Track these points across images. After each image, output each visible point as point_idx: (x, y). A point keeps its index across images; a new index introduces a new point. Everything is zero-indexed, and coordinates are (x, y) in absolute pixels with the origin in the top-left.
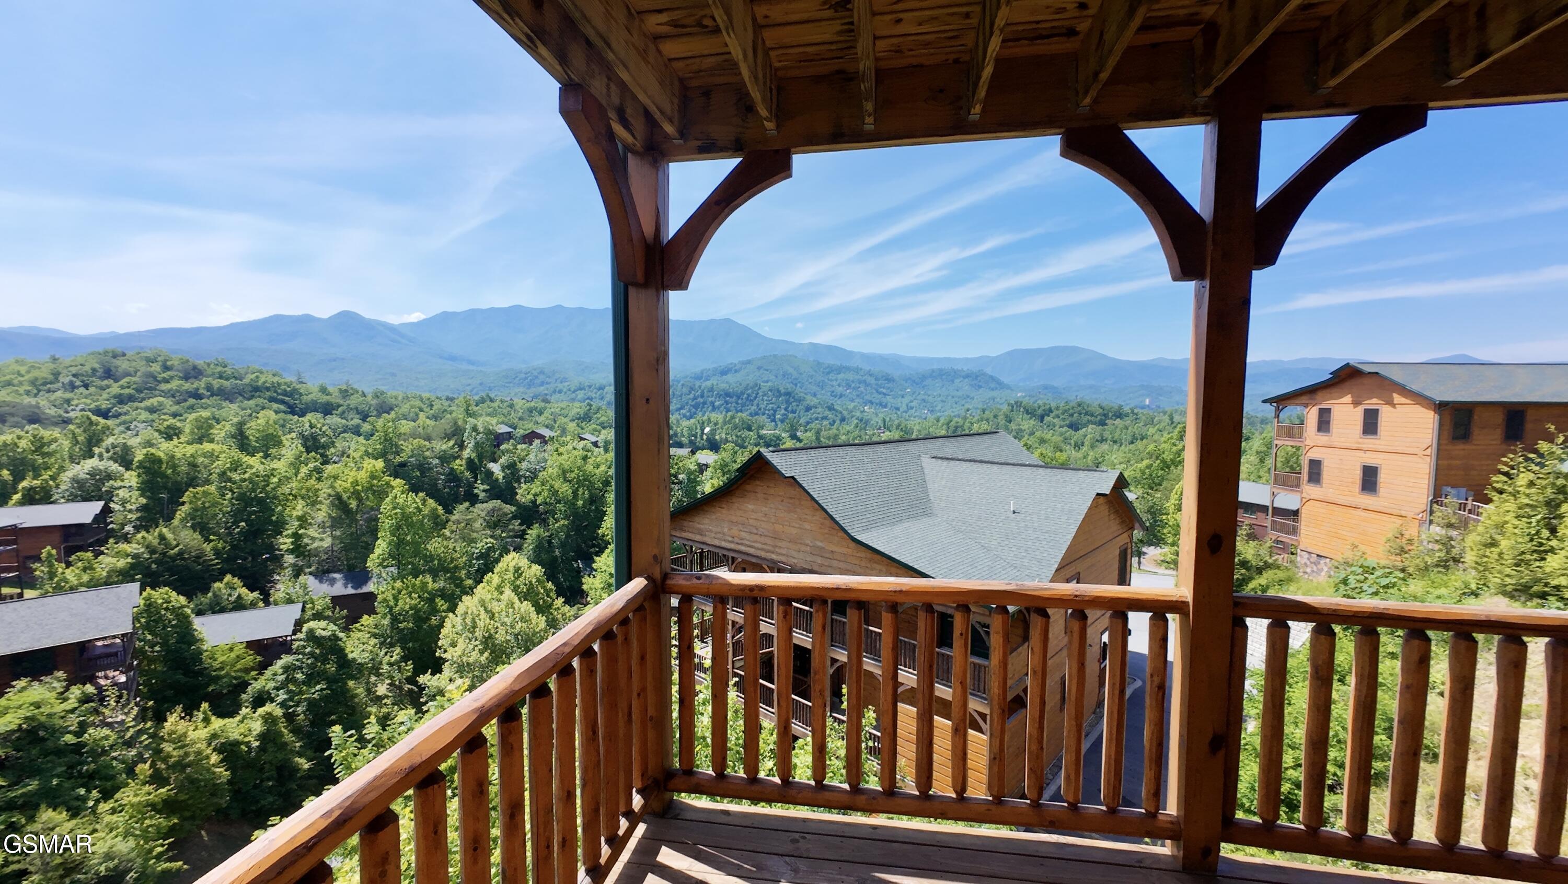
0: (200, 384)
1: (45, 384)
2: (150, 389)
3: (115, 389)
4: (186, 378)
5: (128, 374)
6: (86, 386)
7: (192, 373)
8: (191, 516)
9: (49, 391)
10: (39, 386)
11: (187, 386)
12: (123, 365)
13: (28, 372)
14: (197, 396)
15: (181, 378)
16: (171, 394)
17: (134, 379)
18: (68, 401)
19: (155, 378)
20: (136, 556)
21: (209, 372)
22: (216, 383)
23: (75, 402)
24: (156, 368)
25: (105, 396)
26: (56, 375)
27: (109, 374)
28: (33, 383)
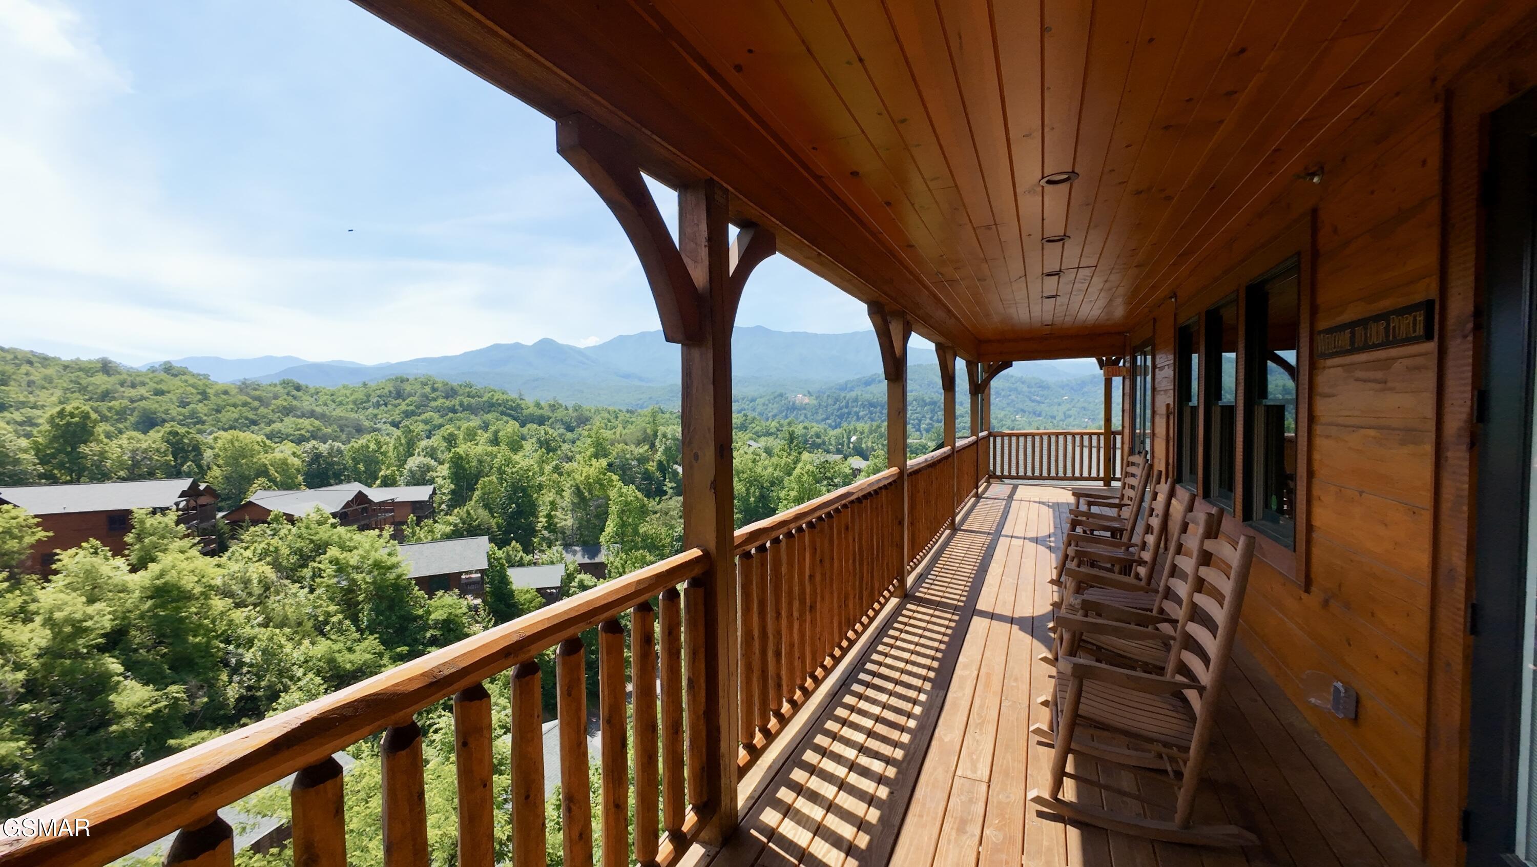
0: (455, 402)
1: (362, 403)
2: (425, 406)
3: (403, 407)
4: (447, 397)
5: (410, 395)
6: (386, 405)
7: (451, 393)
8: (482, 498)
9: (364, 408)
10: (360, 405)
11: (448, 403)
12: (408, 388)
13: (351, 394)
14: (454, 411)
15: (444, 397)
16: (437, 410)
17: (415, 398)
18: (376, 416)
19: (427, 397)
20: (456, 525)
21: (461, 392)
22: (466, 401)
23: (379, 417)
24: (427, 389)
25: (397, 412)
26: (368, 396)
27: (399, 395)
28: (355, 402)
